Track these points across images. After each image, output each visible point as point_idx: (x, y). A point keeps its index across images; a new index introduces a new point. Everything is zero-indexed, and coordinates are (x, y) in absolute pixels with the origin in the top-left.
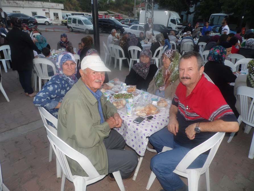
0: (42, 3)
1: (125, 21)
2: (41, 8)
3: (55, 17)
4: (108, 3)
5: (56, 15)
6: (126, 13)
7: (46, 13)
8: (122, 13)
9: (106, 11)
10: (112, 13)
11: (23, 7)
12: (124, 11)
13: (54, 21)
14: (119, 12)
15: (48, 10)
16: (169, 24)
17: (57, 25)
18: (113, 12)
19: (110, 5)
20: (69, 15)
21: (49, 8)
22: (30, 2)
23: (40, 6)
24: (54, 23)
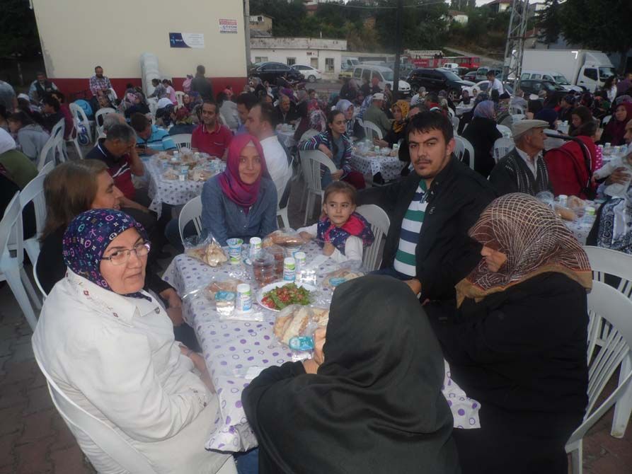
0: (307, 41)
1: (478, 74)
2: (304, 49)
3: (328, 65)
4: (448, 29)
5: (329, 62)
6: (492, 53)
7: (312, 59)
8: (481, 53)
9: (440, 49)
10: (454, 54)
11: (274, 50)
12: (487, 47)
13: (324, 74)
14: (474, 52)
15: (316, 53)
16: (579, 80)
17: (328, 82)
18: (459, 52)
19: (451, 35)
20: (354, 62)
21: (318, 50)
22: (288, 40)
23: (303, 46)
24: (324, 78)
